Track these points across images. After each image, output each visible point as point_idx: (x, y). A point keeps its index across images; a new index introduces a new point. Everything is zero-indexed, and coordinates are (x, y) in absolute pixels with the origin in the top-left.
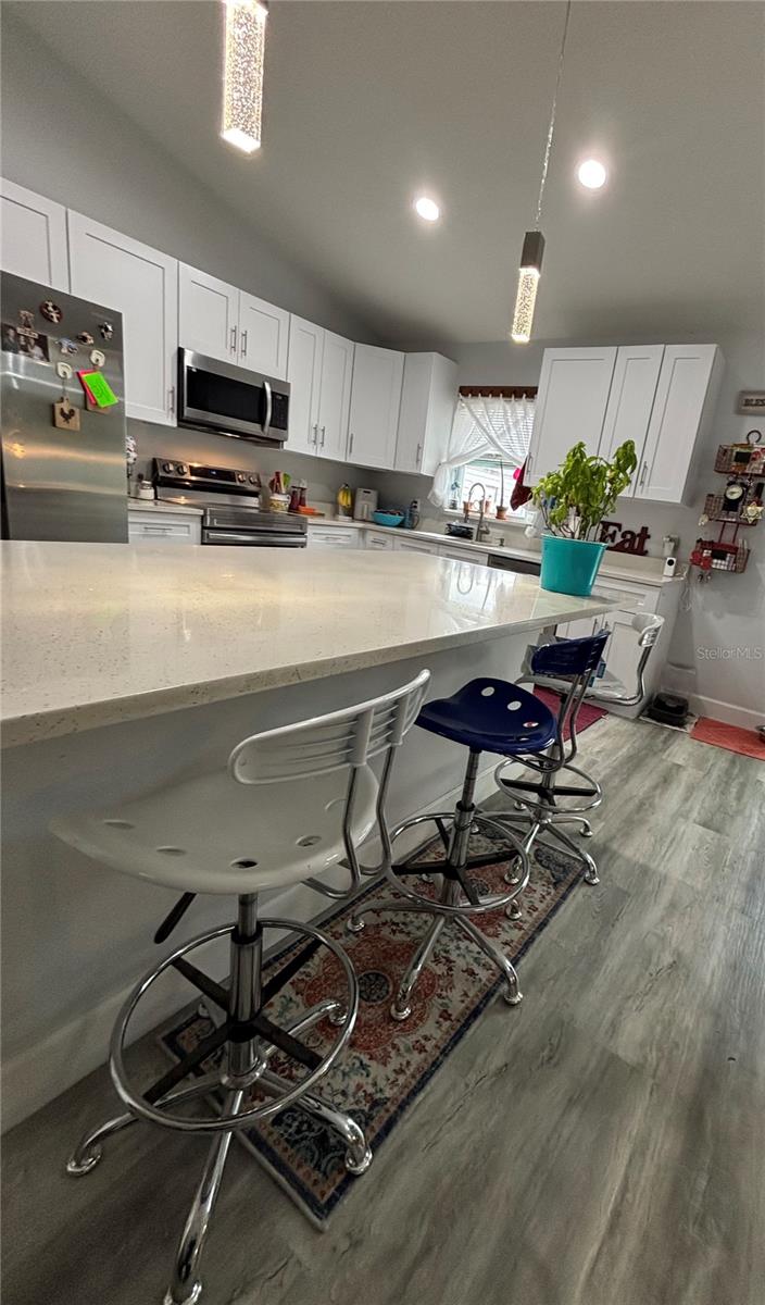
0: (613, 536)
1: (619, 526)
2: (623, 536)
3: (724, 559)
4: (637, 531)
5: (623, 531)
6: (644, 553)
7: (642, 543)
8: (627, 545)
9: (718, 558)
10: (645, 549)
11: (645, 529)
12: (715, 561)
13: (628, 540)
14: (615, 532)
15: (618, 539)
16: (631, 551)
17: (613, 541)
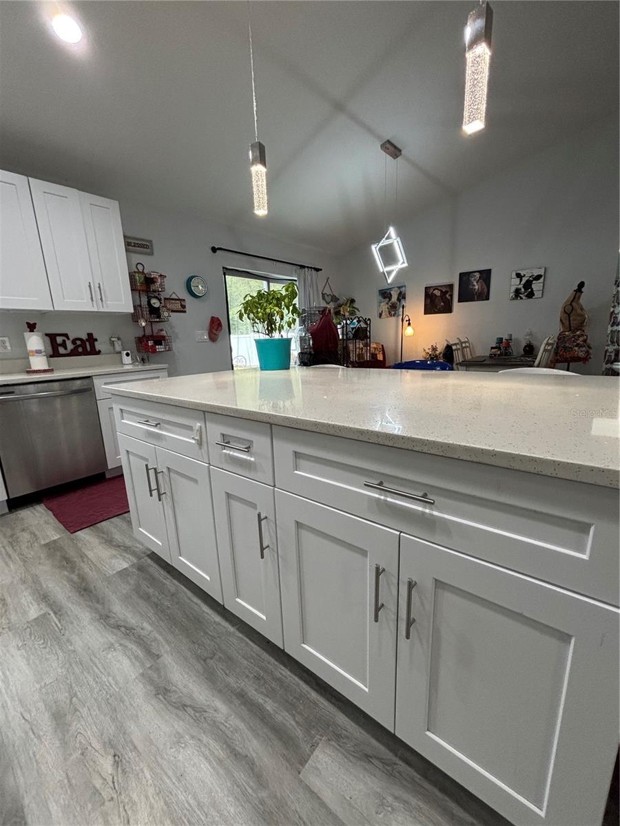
0: (64, 345)
1: (66, 335)
2: (74, 342)
3: (161, 344)
4: (84, 337)
5: (71, 339)
6: (99, 353)
7: (93, 346)
8: (80, 350)
9: (158, 345)
10: (97, 350)
11: (90, 335)
12: (157, 347)
13: (79, 346)
14: (64, 341)
15: (70, 346)
16: (85, 353)
17: (66, 348)
